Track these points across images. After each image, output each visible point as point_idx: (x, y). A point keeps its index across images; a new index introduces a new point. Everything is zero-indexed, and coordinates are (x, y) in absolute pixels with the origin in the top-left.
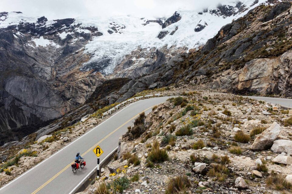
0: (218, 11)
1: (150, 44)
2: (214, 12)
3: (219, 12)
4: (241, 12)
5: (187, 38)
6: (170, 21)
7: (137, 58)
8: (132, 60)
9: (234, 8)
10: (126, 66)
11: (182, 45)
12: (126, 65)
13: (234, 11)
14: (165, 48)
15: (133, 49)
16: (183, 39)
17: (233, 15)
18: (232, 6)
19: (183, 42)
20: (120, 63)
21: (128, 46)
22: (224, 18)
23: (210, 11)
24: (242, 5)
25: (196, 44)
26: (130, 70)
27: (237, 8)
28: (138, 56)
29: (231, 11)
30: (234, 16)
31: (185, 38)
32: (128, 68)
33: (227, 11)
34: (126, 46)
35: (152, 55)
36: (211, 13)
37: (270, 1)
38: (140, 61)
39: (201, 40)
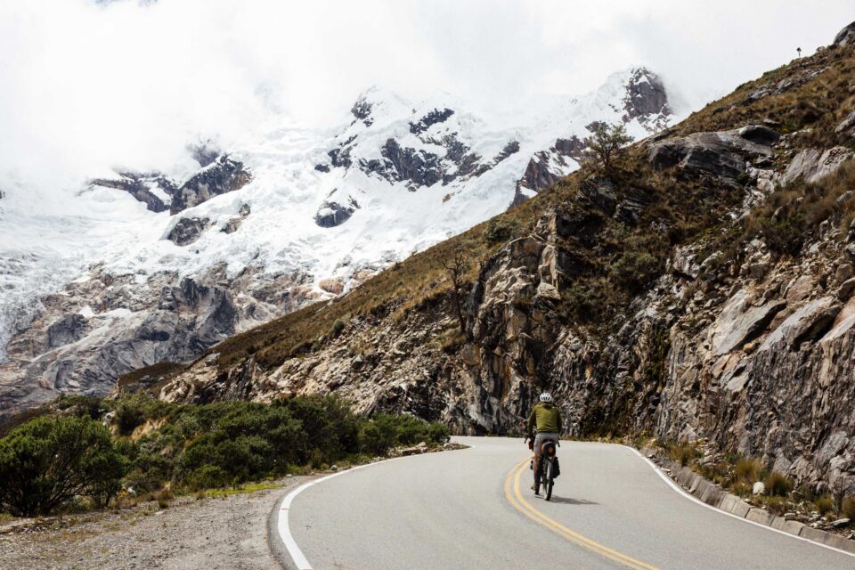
0: (388, 165)
1: (141, 259)
2: (373, 166)
3: (389, 170)
4: (465, 174)
5: (298, 243)
6: (204, 183)
7: (99, 308)
8: (81, 317)
9: (440, 160)
10: (63, 337)
11: (284, 267)
12: (59, 331)
13: (443, 169)
14: (219, 274)
15: (72, 276)
16: (287, 247)
17: (441, 181)
18: (434, 155)
19: (287, 258)
20: (24, 326)
21: (41, 263)
22: (412, 189)
23: (361, 163)
24: (468, 153)
25: (338, 266)
26: (87, 351)
27: (450, 162)
28: (100, 302)
29: (433, 168)
30: (444, 184)
31: (291, 244)
32: (72, 345)
33: (420, 168)
34: (32, 264)
35: (169, 297)
36: (364, 168)
37: (562, 149)
38: (116, 319)
39: (352, 251)
